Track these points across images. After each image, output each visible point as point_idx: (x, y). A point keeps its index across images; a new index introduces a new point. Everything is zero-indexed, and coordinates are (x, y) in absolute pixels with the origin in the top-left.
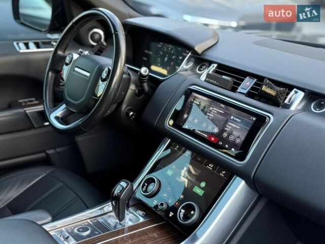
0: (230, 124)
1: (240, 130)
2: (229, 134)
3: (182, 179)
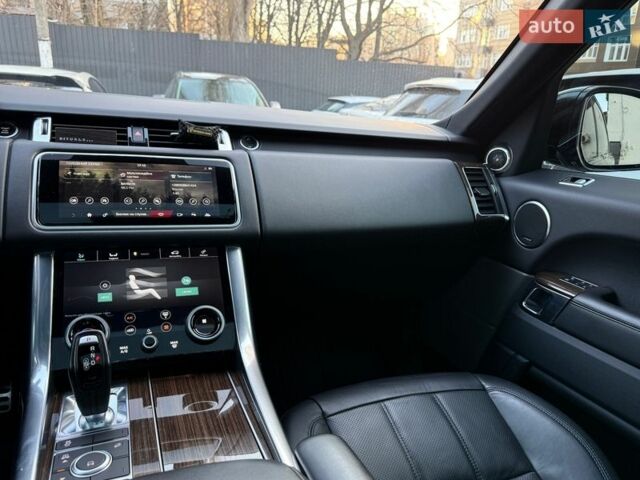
0: (177, 185)
1: (200, 187)
2: (187, 199)
3: (141, 294)
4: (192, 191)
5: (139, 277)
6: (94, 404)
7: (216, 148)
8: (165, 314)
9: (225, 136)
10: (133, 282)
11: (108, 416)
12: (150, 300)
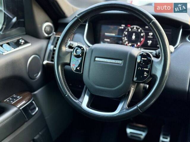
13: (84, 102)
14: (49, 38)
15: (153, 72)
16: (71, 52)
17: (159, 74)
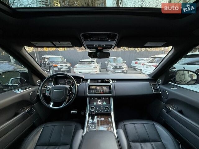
0: (104, 89)
1: (107, 89)
2: (105, 91)
3: (99, 104)
4: (106, 90)
5: (99, 101)
6: (93, 119)
7: (109, 83)
8: (102, 107)
9: (111, 80)
10: (98, 102)
11: (94, 120)
12: (100, 104)
13: (51, 105)
14: (39, 86)
15: (73, 92)
16: (46, 89)
17: (74, 92)
